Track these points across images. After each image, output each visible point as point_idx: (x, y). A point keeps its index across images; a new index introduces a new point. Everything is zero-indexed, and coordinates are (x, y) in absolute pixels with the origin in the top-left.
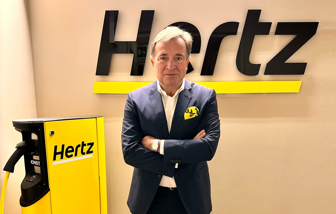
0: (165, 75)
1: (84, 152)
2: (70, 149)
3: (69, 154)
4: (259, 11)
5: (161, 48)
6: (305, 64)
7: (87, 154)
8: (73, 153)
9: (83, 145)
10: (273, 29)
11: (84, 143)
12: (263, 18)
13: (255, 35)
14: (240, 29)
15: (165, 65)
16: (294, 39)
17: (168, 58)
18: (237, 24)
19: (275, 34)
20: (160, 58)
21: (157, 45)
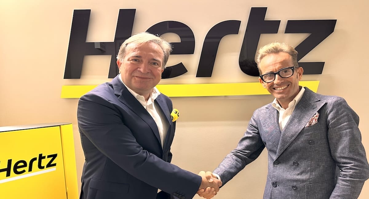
0: (134, 76)
1: (42, 165)
2: (22, 164)
3: (19, 170)
4: (265, 9)
5: (134, 49)
6: (323, 64)
7: (47, 167)
8: (27, 169)
9: (41, 157)
10: (282, 27)
11: (43, 156)
12: (270, 16)
13: (261, 35)
14: (243, 28)
15: (137, 67)
16: (307, 38)
17: (142, 61)
18: (239, 22)
19: (285, 33)
20: (130, 59)
21: (128, 45)
